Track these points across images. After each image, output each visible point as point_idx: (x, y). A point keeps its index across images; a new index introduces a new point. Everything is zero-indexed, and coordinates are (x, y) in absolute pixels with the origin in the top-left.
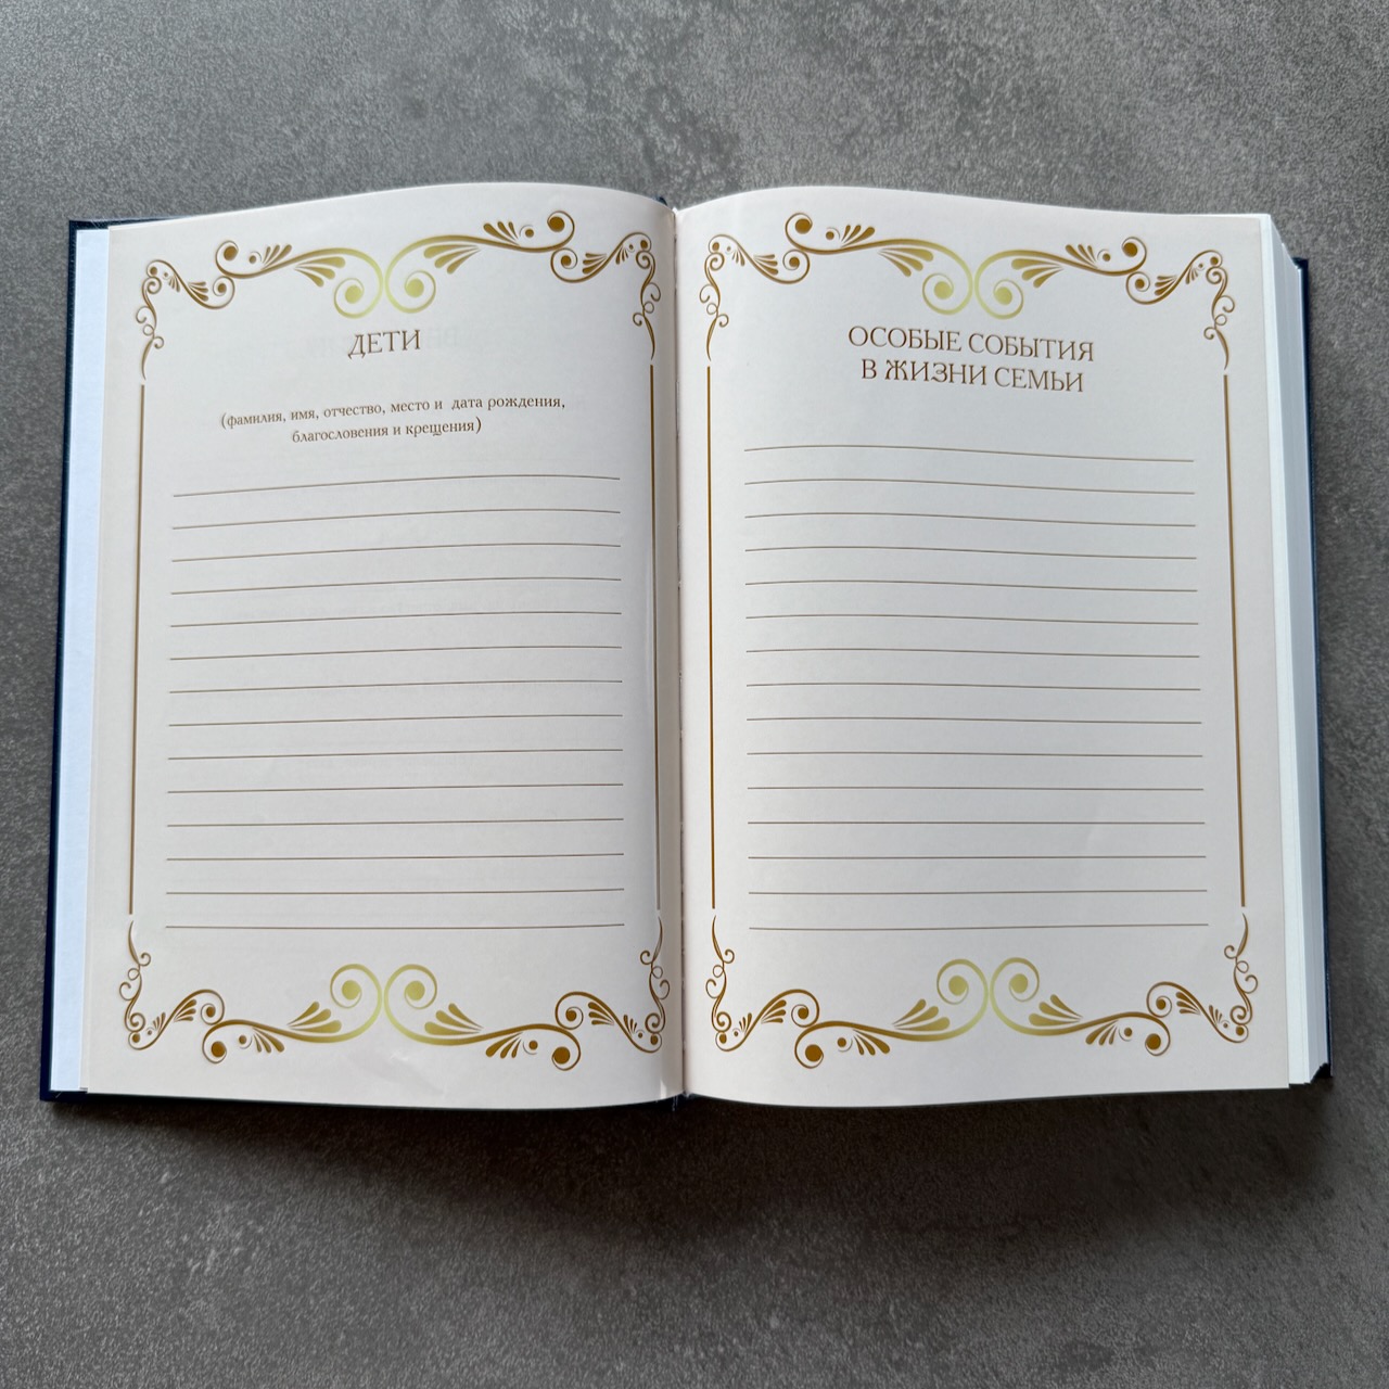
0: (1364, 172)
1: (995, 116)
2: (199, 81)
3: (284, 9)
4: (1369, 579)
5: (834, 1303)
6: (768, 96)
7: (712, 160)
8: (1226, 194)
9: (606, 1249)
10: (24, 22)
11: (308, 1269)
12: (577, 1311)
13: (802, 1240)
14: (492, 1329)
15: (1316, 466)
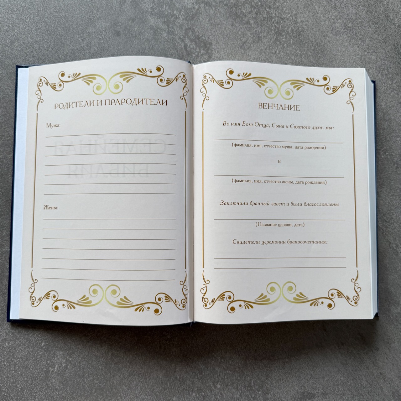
0: (392, 56)
1: (286, 38)
2: (54, 25)
3: (79, 3)
4: (391, 174)
5: (236, 381)
6: (220, 31)
7: (204, 50)
8: (352, 62)
9: (170, 365)
10: (3, 6)
11: (84, 370)
12: (162, 383)
13: (227, 363)
14: (138, 388)
15: (377, 141)
